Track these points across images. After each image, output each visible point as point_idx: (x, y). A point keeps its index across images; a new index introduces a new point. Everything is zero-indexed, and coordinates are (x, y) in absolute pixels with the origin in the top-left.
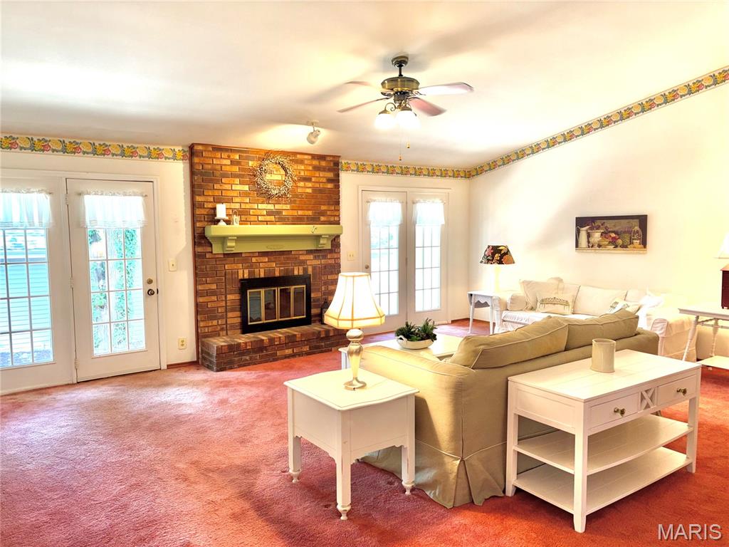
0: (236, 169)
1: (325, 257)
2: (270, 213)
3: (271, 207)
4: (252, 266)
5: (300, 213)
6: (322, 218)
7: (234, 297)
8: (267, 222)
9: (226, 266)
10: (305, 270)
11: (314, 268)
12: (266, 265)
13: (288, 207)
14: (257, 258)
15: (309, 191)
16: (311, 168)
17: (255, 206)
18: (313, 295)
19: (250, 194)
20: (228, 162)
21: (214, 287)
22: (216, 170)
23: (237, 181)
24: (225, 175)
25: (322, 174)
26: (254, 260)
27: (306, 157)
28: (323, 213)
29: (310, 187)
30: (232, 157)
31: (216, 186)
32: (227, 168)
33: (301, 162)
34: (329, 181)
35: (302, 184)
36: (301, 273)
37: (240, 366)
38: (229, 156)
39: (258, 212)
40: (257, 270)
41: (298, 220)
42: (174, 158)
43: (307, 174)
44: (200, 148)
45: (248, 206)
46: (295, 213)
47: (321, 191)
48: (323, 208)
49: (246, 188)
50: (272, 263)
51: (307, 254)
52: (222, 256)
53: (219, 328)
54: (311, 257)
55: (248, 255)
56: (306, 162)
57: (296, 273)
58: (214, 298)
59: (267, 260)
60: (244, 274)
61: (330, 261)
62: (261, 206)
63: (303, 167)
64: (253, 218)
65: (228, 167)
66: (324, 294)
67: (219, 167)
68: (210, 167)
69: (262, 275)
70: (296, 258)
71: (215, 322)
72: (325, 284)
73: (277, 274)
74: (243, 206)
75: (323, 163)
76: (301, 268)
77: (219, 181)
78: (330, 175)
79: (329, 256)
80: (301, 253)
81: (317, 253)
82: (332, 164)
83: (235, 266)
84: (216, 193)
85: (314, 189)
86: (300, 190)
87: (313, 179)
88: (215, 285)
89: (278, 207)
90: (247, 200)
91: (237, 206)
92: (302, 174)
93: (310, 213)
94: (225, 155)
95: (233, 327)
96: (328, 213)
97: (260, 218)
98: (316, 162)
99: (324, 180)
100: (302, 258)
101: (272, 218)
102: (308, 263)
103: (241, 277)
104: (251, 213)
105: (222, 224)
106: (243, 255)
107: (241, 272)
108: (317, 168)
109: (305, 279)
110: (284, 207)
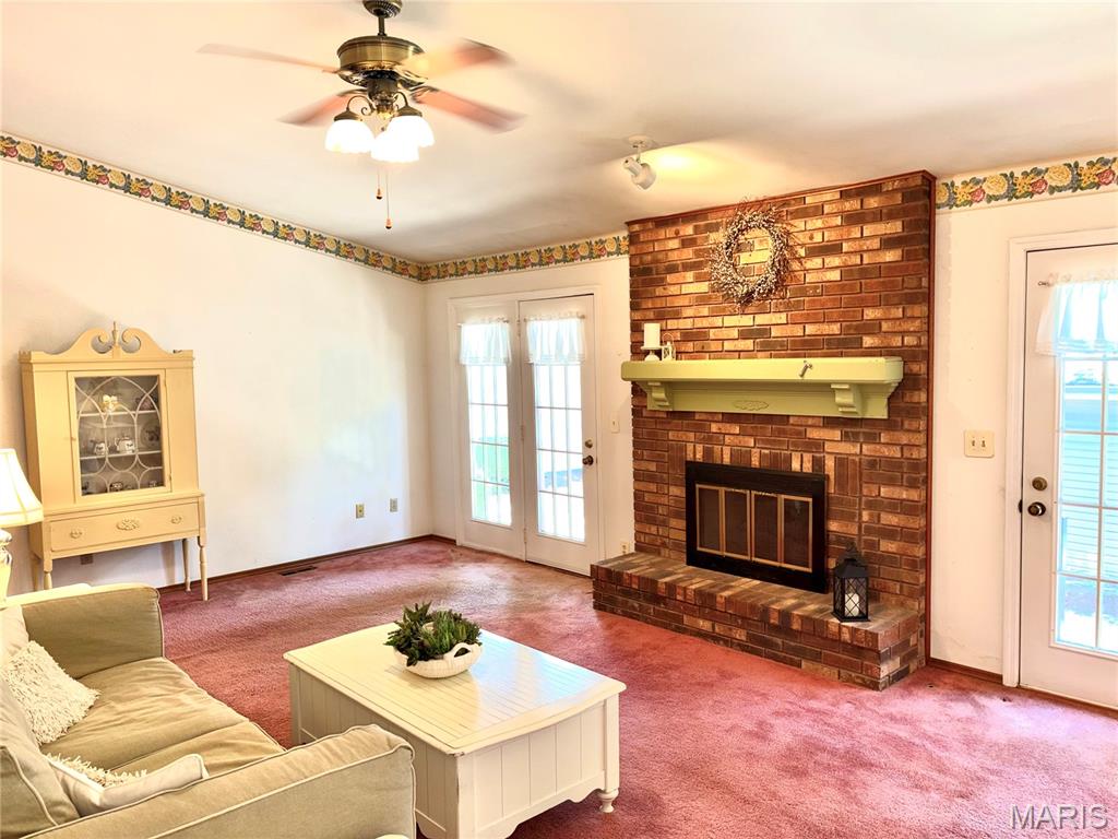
0: (688, 254)
1: (872, 438)
2: (745, 334)
3: (746, 321)
4: (710, 439)
5: (810, 329)
6: (868, 341)
7: (678, 491)
8: (739, 353)
9: (670, 433)
10: (818, 464)
11: (841, 462)
12: (736, 440)
13: (782, 318)
14: (720, 425)
15: (835, 276)
16: (838, 221)
17: (718, 321)
18: (833, 526)
19: (710, 298)
20: (674, 244)
21: (653, 467)
22: (658, 261)
23: (690, 276)
24: (672, 269)
25: (868, 230)
26: (714, 428)
27: (828, 196)
28: (873, 328)
29: (837, 267)
30: (681, 233)
31: (659, 291)
32: (674, 256)
33: (818, 211)
34: (888, 243)
35: (816, 262)
36: (808, 468)
37: (625, 614)
38: (677, 233)
39: (724, 334)
40: (717, 448)
41: (805, 347)
42: (618, 252)
43: (831, 236)
44: (637, 228)
45: (705, 323)
46: (798, 331)
47: (863, 272)
48: (870, 314)
49: (703, 287)
50: (746, 438)
51: (824, 426)
52: (665, 416)
53: (659, 542)
54: (837, 434)
55: (704, 417)
56: (827, 209)
57: (796, 466)
58: (653, 487)
59: (737, 430)
60: (696, 452)
61: (886, 451)
62: (729, 321)
63: (818, 223)
64: (714, 346)
65: (676, 253)
66: (869, 530)
67: (660, 256)
68: (649, 258)
69: (727, 460)
70: (799, 433)
71: (653, 529)
72: (871, 505)
73: (755, 462)
74: (700, 323)
75: (873, 203)
76: (808, 457)
77: (661, 282)
78: (894, 227)
79: (884, 438)
80: (810, 422)
81: (848, 425)
82: (898, 198)
83: (682, 435)
84: (659, 303)
85: (846, 270)
86: (810, 278)
87: (846, 247)
88: (655, 464)
89: (762, 319)
90: (705, 311)
91: (687, 324)
92: (818, 238)
93: (835, 329)
94: (670, 232)
95: (676, 546)
96: (885, 327)
97: (728, 346)
98: (852, 205)
99: (876, 244)
100: (814, 434)
101: (748, 345)
102: (828, 447)
103: (690, 457)
104: (712, 337)
105: (652, 358)
106: (697, 417)
107: (690, 447)
108: (853, 219)
109: (813, 485)
110: (774, 320)
